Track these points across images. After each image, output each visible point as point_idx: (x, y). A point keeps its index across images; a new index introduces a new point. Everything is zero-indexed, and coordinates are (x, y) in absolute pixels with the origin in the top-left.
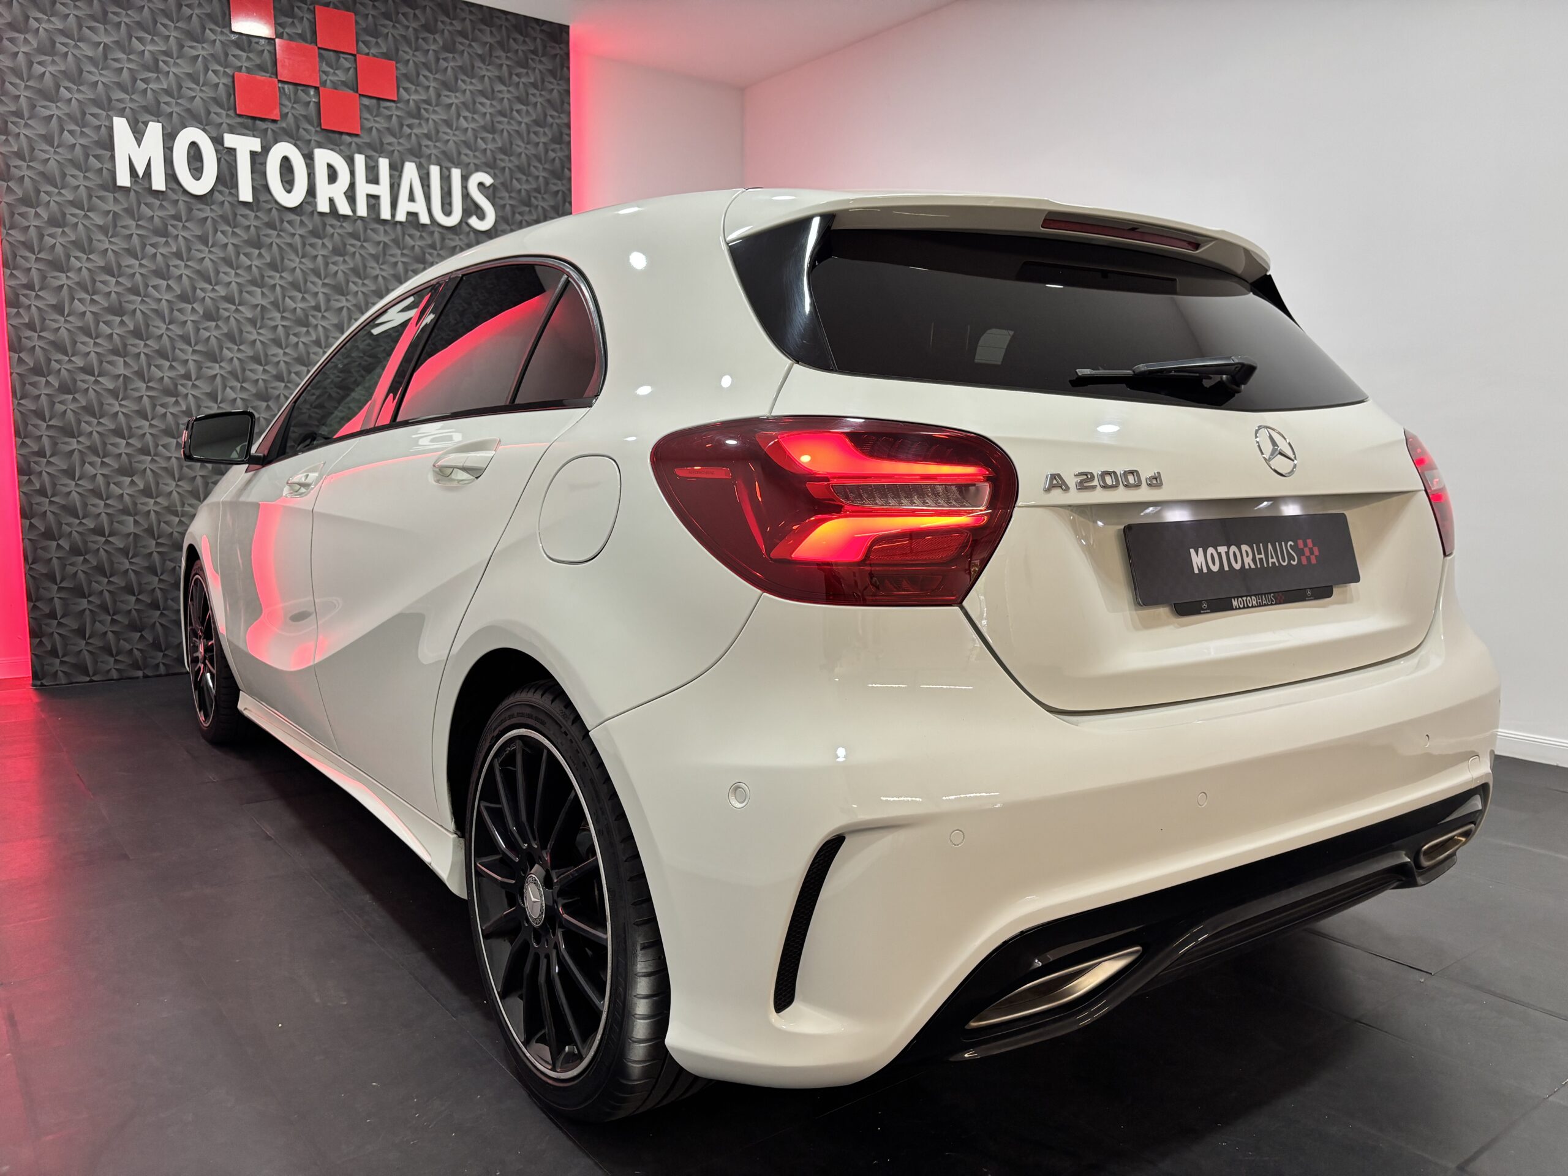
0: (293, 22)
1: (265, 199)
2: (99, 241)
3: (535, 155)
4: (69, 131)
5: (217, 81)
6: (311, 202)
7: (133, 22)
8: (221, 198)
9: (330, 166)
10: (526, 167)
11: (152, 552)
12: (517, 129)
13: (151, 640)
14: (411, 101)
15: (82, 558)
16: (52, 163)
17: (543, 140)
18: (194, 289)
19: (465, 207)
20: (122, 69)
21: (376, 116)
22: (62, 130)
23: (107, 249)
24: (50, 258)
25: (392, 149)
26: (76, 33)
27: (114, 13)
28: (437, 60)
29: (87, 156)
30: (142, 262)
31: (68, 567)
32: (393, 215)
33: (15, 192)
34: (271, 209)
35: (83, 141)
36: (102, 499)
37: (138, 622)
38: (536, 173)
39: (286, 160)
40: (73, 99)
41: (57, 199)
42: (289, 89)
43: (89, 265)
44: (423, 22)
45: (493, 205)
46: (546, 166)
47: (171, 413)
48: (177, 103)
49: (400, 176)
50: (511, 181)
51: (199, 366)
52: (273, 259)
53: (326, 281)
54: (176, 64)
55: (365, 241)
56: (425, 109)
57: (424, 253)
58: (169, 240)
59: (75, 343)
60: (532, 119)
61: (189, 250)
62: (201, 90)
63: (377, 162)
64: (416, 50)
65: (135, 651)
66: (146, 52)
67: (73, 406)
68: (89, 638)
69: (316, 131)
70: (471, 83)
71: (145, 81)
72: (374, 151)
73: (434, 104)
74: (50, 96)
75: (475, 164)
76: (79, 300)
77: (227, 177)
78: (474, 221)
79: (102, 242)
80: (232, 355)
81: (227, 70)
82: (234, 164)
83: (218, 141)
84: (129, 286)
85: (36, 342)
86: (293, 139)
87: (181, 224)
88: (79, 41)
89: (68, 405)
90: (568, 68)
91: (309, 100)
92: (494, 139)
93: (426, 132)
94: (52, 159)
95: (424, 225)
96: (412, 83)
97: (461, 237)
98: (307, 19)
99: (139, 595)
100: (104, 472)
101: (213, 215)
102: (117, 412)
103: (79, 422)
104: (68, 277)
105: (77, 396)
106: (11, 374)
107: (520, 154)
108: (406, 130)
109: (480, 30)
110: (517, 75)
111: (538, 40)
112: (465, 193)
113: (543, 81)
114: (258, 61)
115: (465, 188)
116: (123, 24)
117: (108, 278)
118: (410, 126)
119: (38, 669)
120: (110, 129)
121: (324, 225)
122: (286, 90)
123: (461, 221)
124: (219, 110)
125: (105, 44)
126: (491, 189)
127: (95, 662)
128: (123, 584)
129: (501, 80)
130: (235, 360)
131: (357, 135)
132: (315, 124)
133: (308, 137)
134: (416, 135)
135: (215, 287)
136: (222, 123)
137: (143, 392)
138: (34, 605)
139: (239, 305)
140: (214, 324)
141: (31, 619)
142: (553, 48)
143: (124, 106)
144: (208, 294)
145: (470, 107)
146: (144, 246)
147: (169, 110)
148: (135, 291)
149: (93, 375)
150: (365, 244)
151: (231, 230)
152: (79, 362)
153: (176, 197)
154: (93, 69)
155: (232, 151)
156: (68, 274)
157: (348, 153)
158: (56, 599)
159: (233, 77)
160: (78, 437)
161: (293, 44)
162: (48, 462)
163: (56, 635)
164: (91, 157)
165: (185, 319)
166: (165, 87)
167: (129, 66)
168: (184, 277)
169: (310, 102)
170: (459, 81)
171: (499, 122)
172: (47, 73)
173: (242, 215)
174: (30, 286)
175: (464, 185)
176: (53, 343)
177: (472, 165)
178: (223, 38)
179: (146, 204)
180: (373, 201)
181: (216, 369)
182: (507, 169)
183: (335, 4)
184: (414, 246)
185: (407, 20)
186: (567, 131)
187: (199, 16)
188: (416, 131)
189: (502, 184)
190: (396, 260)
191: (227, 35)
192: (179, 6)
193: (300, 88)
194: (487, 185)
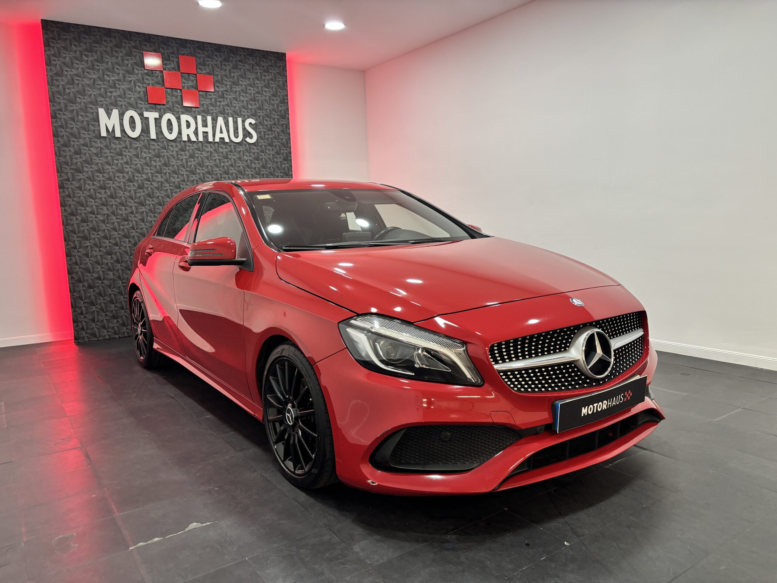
0: (170, 63)
1: (161, 137)
2: (95, 159)
3: (273, 109)
4: (81, 115)
5: (140, 90)
6: (180, 137)
7: (104, 68)
8: (144, 138)
9: (187, 121)
10: (269, 115)
11: (120, 286)
12: (265, 98)
13: (121, 322)
14: (220, 91)
15: (92, 290)
16: (75, 129)
17: (277, 102)
18: (134, 176)
19: (244, 134)
20: (101, 88)
21: (206, 99)
22: (78, 115)
23: (98, 163)
24: (75, 167)
25: (212, 112)
26: (82, 75)
27: (97, 65)
28: (230, 73)
29: (88, 125)
30: (113, 167)
31: (87, 293)
32: (214, 140)
33: (60, 142)
34: (164, 141)
35: (87, 119)
36: (100, 265)
37: (116, 315)
38: (274, 117)
39: (169, 120)
40: (82, 103)
41: (78, 143)
42: (169, 91)
43: (91, 170)
44: (224, 57)
45: (256, 133)
46: (278, 114)
47: (126, 228)
48: (124, 100)
49: (216, 123)
50: (263, 120)
51: (137, 209)
52: (165, 162)
53: (187, 169)
54: (123, 84)
55: (202, 151)
56: (226, 94)
57: (227, 155)
58: (123, 157)
59: (87, 202)
60: (271, 94)
61: (131, 160)
62: (133, 94)
63: (207, 118)
64: (221, 70)
65: (115, 327)
66: (110, 80)
67: (87, 228)
68: (96, 322)
69: (181, 107)
70: (245, 81)
71: (111, 92)
72: (205, 113)
73: (229, 92)
74: (73, 102)
75: (247, 115)
76: (88, 184)
77: (146, 130)
78: (248, 140)
79: (96, 160)
80: (150, 203)
81: (143, 85)
82: (148, 123)
83: (141, 115)
84: (108, 177)
85: (71, 202)
86: (172, 112)
87: (128, 150)
88: (83, 78)
89: (85, 227)
90: (286, 71)
91: (177, 94)
92: (255, 104)
93: (226, 103)
94: (74, 127)
95: (227, 143)
96: (220, 84)
97: (243, 146)
98: (177, 62)
99: (116, 304)
100: (100, 254)
101: (140, 145)
102: (105, 229)
103: (90, 234)
104: (83, 175)
105: (88, 223)
106: (62, 216)
107: (267, 109)
108: (218, 103)
109: (247, 59)
110: (264, 76)
111: (273, 60)
112: (244, 128)
113: (275, 77)
114: (156, 80)
115: (243, 125)
116: (101, 70)
117: (99, 174)
118: (220, 102)
119: (76, 335)
120: (97, 113)
121: (185, 146)
122: (168, 91)
123: (242, 140)
124: (141, 102)
125: (94, 79)
126: (255, 125)
127: (99, 332)
128: (109, 300)
129: (258, 79)
130: (151, 204)
131: (198, 108)
132: (180, 104)
133: (178, 110)
134: (222, 105)
135: (142, 175)
136: (143, 107)
137: (115, 220)
138: (74, 310)
139: (152, 182)
140: (142, 190)
141: (73, 316)
142: (279, 63)
143: (101, 103)
144: (139, 178)
145: (244, 91)
146: (113, 160)
147: (121, 103)
148: (110, 179)
149: (95, 215)
151: (147, 151)
152: (89, 209)
153: (125, 139)
154: (89, 89)
155: (147, 119)
156: (83, 174)
157: (195, 115)
158: (83, 307)
159: (146, 88)
160: (90, 240)
161: (170, 72)
162: (78, 251)
163: (84, 323)
164: (90, 125)
165: (131, 189)
166: (119, 94)
167: (104, 87)
168: (130, 172)
169: (178, 96)
170: (240, 81)
171: (257, 97)
172: (71, 92)
173: (152, 145)
174: (68, 180)
176: (78, 202)
177: (246, 116)
178: (141, 72)
179: (113, 143)
180: (205, 134)
181: (143, 209)
182: (261, 116)
183: (187, 54)
184: (223, 152)
185: (217, 57)
186: (286, 98)
187: (131, 64)
188: (222, 103)
189: (259, 122)
190: (215, 158)
191: (143, 71)
192: (123, 60)
193: (174, 90)
194: (253, 123)
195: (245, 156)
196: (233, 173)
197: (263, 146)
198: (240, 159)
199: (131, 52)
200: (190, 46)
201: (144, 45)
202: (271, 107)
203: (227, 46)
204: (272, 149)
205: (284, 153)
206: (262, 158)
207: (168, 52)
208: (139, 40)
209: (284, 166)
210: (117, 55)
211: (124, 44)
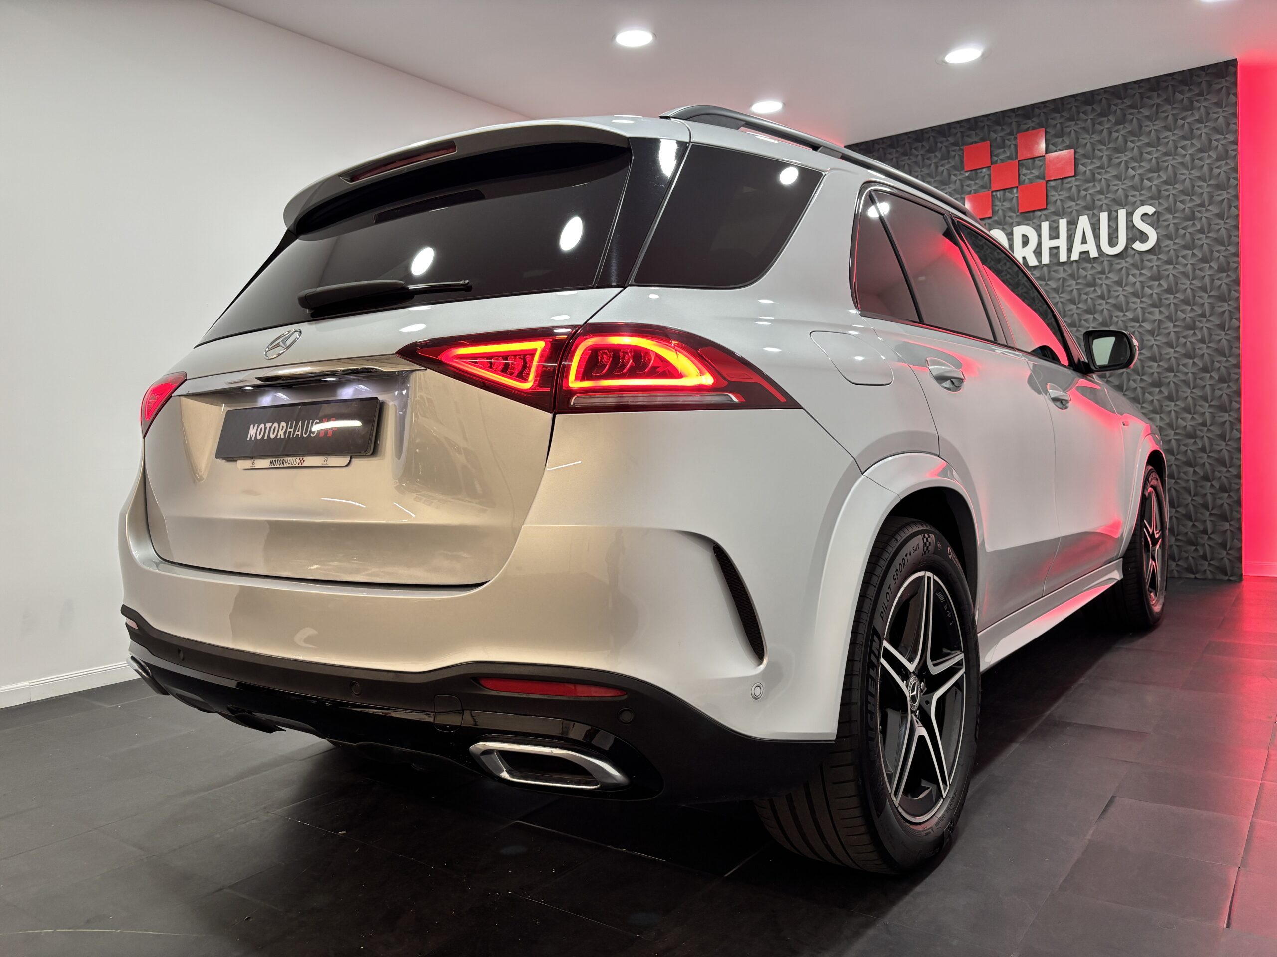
0: (1004, 150)
3: (1199, 177)
9: (1024, 236)
10: (1190, 189)
12: (1180, 160)
14: (1088, 172)
17: (1208, 162)
19: (1131, 236)
21: (1060, 191)
25: (1070, 210)
28: (1110, 133)
32: (1070, 257)
38: (1201, 191)
42: (1000, 194)
44: (1099, 111)
45: (1155, 230)
46: (1209, 183)
49: (1076, 228)
50: (1175, 202)
55: (1048, 280)
56: (1099, 174)
57: (1095, 279)
60: (1196, 148)
63: (1058, 222)
64: (1093, 134)
69: (1017, 216)
70: (1139, 140)
72: (1058, 215)
73: (1106, 167)
75: (1141, 201)
78: (1138, 246)
81: (963, 196)
86: (1000, 225)
90: (1235, 94)
91: (1012, 196)
92: (1159, 175)
93: (1099, 189)
95: (1094, 258)
96: (1088, 159)
97: (1127, 260)
98: (1013, 144)
107: (1185, 179)
108: (1083, 193)
109: (1148, 98)
110: (1183, 119)
111: (1203, 82)
112: (1132, 225)
113: (1208, 114)
115: (1130, 221)
118: (1086, 190)
122: (998, 196)
123: (1126, 248)
126: (1156, 215)
129: (1167, 128)
131: (1046, 209)
132: (1016, 211)
133: (1012, 221)
134: (1090, 194)
142: (1220, 83)
145: (1139, 159)
150: (1048, 282)
157: (1038, 223)
159: (965, 198)
161: (1003, 165)
169: (1013, 198)
170: (1129, 142)
171: (1163, 162)
175: (1130, 219)
177: (1138, 203)
178: (960, 177)
180: (1054, 252)
183: (1032, 127)
184: (1087, 275)
185: (1085, 115)
186: (1235, 147)
187: (947, 170)
188: (1090, 192)
189: (1167, 209)
190: (1071, 288)
191: (963, 175)
192: (937, 167)
193: (1009, 190)
194: (1150, 214)
195: (1131, 276)
196: (1103, 309)
197: (1172, 251)
198: (1119, 283)
199: (948, 152)
200: (1040, 111)
201: (968, 136)
202: (1196, 173)
203: (1105, 90)
204: (1193, 254)
205: (1221, 257)
206: (1169, 274)
207: (1001, 134)
208: (961, 132)
209: (1220, 282)
210: (930, 162)
211: (939, 145)
